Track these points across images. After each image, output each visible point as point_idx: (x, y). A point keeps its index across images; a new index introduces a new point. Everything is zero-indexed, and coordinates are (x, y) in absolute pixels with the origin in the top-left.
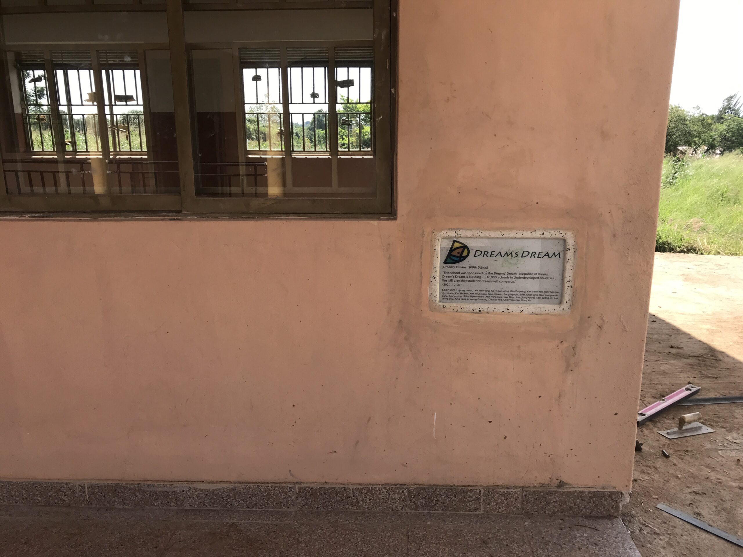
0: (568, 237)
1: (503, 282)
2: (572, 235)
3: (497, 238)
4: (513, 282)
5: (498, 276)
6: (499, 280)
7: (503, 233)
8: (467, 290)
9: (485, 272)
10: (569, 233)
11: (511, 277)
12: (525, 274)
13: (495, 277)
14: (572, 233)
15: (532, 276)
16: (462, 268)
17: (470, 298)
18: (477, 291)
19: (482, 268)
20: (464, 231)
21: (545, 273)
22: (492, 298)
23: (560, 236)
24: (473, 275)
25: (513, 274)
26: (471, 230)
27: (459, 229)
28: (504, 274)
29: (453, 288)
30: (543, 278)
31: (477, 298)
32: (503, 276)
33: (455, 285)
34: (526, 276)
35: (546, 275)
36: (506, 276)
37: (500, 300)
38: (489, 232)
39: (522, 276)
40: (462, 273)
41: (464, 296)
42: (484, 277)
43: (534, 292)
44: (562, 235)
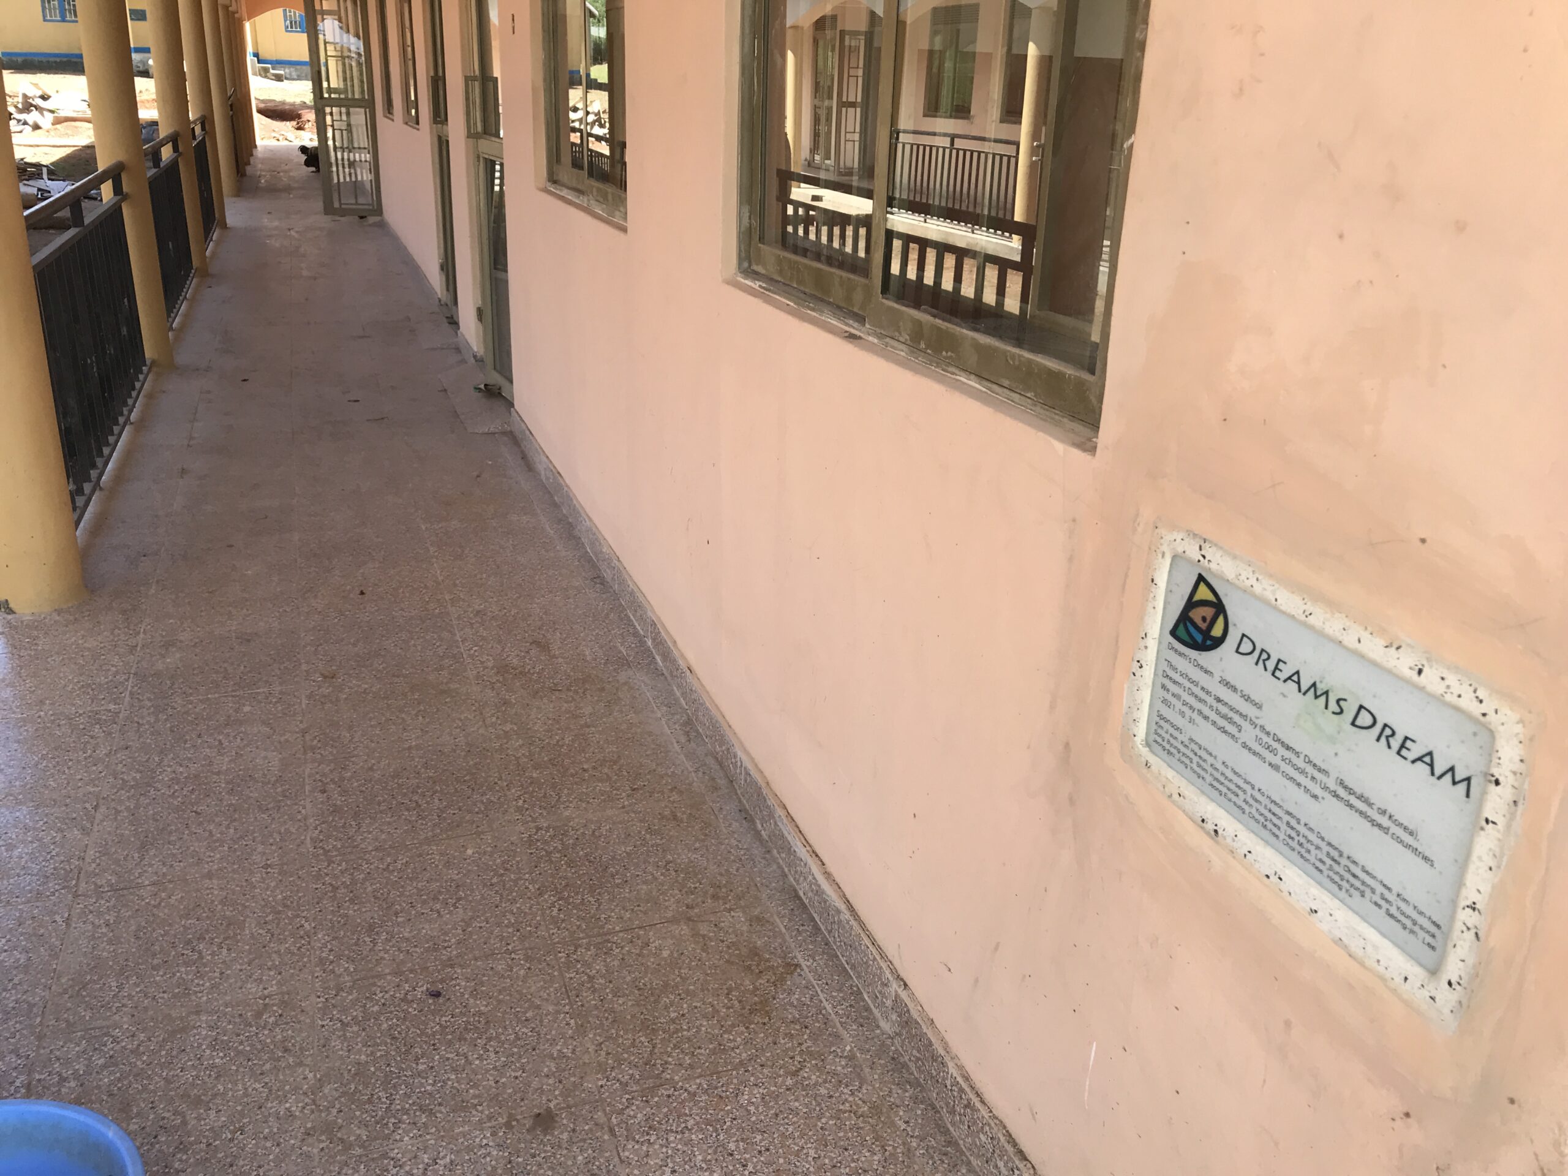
0: (1501, 728)
1: (1291, 779)
2: (1519, 728)
3: (1293, 617)
4: (1315, 797)
5: (1282, 751)
6: (1284, 767)
7: (1310, 608)
8: (1207, 751)
9: (1254, 719)
10: (1509, 712)
11: (1313, 778)
12: (1350, 791)
13: (1274, 752)
14: (1520, 721)
15: (1370, 812)
16: (1206, 672)
17: (1209, 779)
18: (1227, 767)
19: (1247, 698)
20: (1219, 553)
21: (1411, 827)
22: (1257, 816)
23: (1476, 709)
24: (1224, 710)
25: (1320, 770)
26: (1235, 557)
27: (1210, 542)
28: (1297, 754)
29: (1179, 721)
30: (1401, 842)
31: (1224, 790)
32: (1295, 760)
33: (1183, 714)
34: (1353, 800)
35: (1411, 834)
36: (1300, 763)
37: (1274, 834)
38: (1277, 586)
39: (1342, 792)
40: (1203, 688)
41: (1199, 766)
42: (1248, 734)
43: (1367, 873)
44: (1483, 708)
